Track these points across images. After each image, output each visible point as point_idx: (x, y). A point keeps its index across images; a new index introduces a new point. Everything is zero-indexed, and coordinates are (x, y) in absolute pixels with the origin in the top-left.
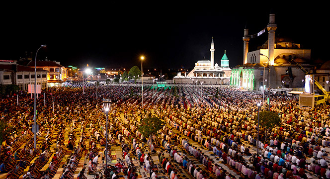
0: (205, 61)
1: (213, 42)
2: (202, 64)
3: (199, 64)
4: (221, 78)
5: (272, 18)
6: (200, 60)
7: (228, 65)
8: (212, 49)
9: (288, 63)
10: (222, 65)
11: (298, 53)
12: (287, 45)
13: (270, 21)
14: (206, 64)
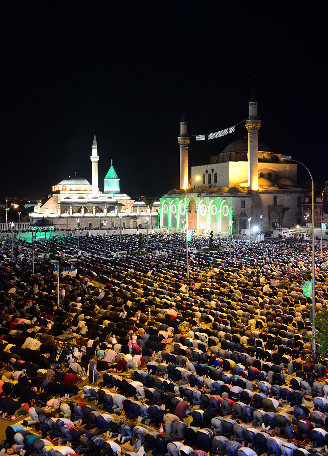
0: (78, 182)
1: (95, 142)
2: (74, 187)
3: (68, 188)
4: (119, 214)
5: (252, 110)
6: (68, 179)
7: (118, 189)
8: (95, 157)
9: (273, 185)
10: (106, 189)
11: (281, 170)
12: (265, 155)
13: (250, 114)
14: (83, 187)
